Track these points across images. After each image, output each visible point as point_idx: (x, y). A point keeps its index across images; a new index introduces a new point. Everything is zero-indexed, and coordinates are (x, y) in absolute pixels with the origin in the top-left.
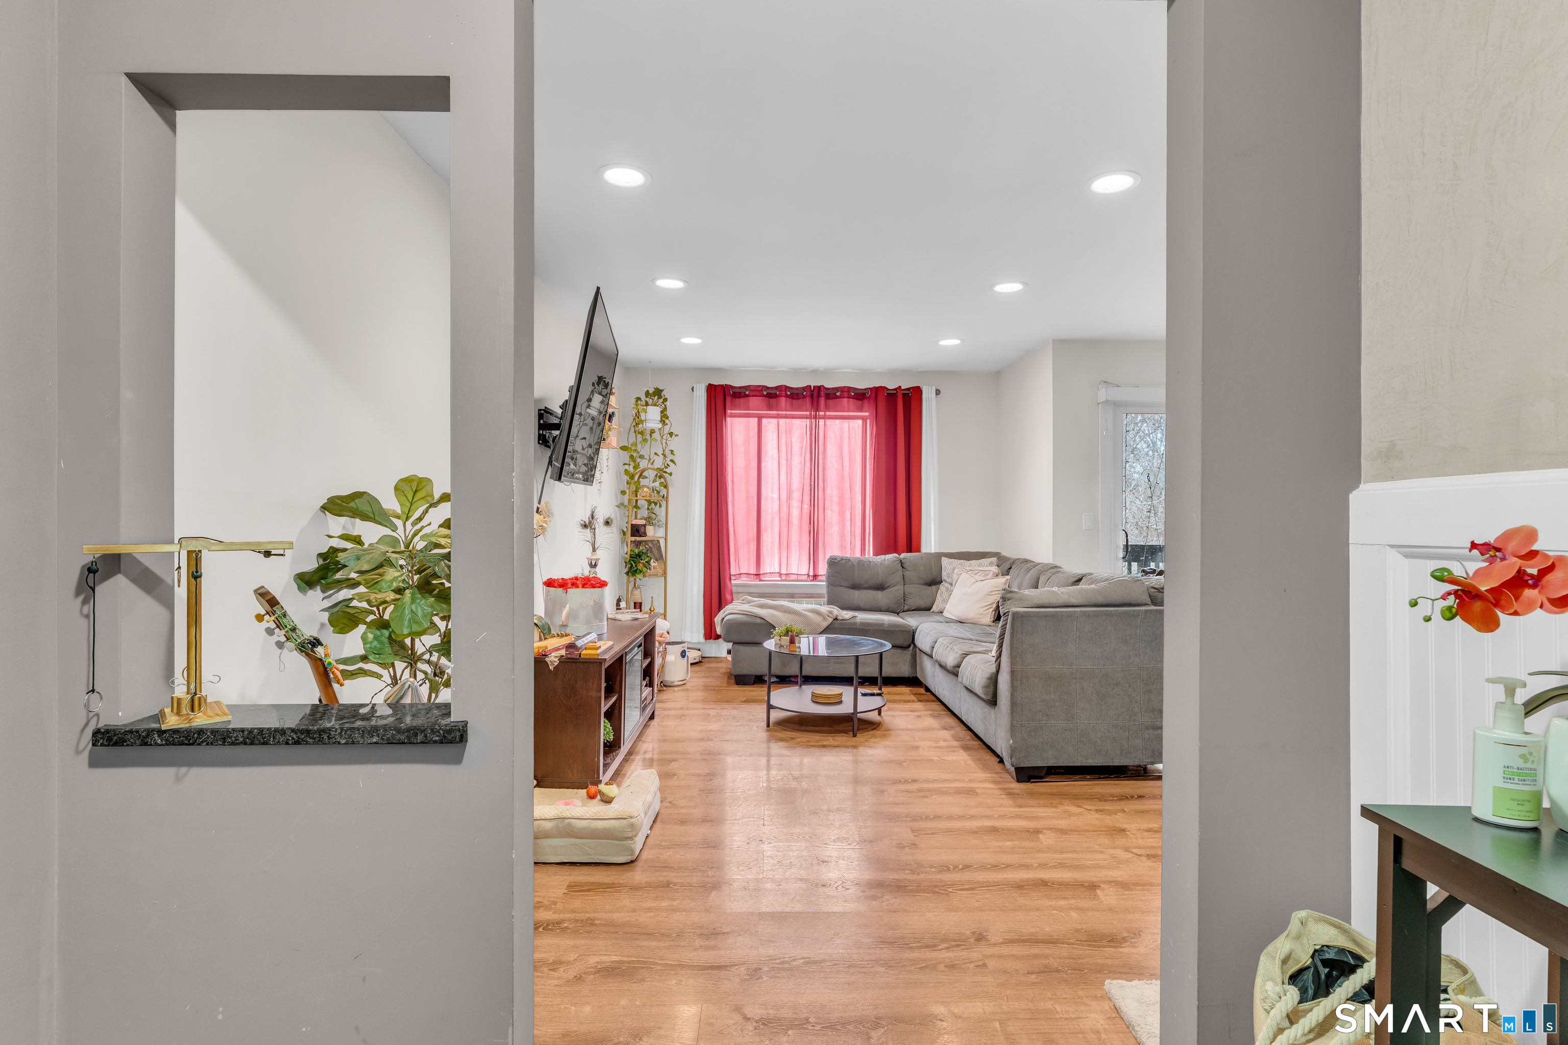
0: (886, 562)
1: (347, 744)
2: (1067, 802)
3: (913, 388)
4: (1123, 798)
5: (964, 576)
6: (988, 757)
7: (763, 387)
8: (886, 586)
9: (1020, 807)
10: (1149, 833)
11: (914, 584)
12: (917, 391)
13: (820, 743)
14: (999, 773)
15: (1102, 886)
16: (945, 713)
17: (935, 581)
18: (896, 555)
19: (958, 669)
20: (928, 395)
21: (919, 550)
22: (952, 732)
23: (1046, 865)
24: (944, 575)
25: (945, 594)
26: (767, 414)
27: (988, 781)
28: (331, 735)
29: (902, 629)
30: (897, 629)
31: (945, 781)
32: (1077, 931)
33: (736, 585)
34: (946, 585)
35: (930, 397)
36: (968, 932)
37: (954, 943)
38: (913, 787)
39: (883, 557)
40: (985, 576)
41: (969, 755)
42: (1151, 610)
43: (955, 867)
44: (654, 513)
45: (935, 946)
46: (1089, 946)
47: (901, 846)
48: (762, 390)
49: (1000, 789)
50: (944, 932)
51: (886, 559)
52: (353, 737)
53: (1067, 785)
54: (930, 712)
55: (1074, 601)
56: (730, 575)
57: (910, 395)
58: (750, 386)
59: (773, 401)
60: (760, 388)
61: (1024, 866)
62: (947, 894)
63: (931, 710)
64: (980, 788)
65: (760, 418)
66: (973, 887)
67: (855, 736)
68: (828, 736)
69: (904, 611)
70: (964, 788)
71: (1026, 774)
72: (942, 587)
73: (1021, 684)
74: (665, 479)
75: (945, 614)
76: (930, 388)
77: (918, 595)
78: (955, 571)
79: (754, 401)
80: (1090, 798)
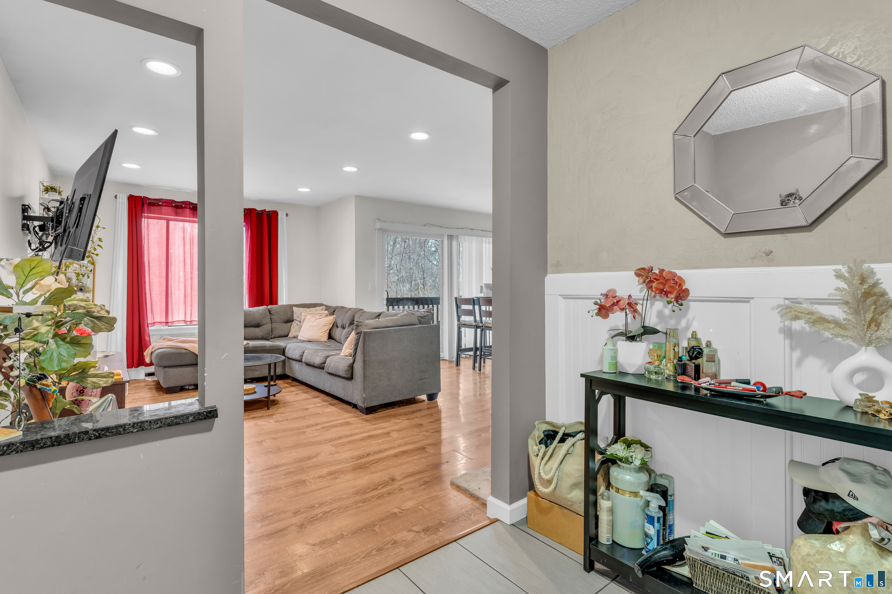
0: (260, 311)
1: (139, 431)
2: (393, 419)
3: (272, 211)
4: (414, 412)
5: (308, 316)
6: (346, 407)
7: (173, 201)
8: (261, 324)
9: (375, 425)
10: (432, 423)
11: (277, 322)
12: (275, 213)
13: (251, 417)
14: (355, 412)
15: (427, 447)
16: (310, 390)
17: (290, 321)
18: (265, 307)
19: (323, 365)
20: (281, 217)
21: (276, 304)
22: (320, 399)
23: (400, 445)
24: (295, 317)
25: (297, 328)
26: (175, 218)
27: (353, 417)
28: (126, 428)
29: (277, 348)
30: (275, 348)
31: (332, 421)
32: (428, 465)
33: (152, 330)
34: (297, 322)
35: (283, 217)
36: (387, 479)
37: (384, 485)
38: (319, 427)
39: (257, 308)
40: (320, 316)
41: (336, 407)
42: (420, 327)
43: (364, 456)
44: (82, 283)
45: (377, 488)
46: (435, 469)
47: (331, 454)
48: (172, 203)
49: (360, 419)
50: (376, 482)
51: (260, 309)
52: (143, 427)
53: (389, 412)
54: (302, 391)
55: (389, 325)
56: (148, 324)
57: (271, 215)
58: (162, 199)
59: (179, 210)
60: (171, 202)
61: (392, 447)
62: (367, 467)
63: (301, 390)
64: (351, 421)
65: (168, 221)
66: (377, 461)
67: (268, 409)
68: (253, 412)
69: (272, 338)
70: (344, 422)
71: (370, 410)
72: (294, 324)
73: (368, 367)
74: (92, 258)
75: (299, 338)
76: (283, 212)
77: (280, 328)
78: (303, 314)
79: (165, 209)
80: (401, 415)
